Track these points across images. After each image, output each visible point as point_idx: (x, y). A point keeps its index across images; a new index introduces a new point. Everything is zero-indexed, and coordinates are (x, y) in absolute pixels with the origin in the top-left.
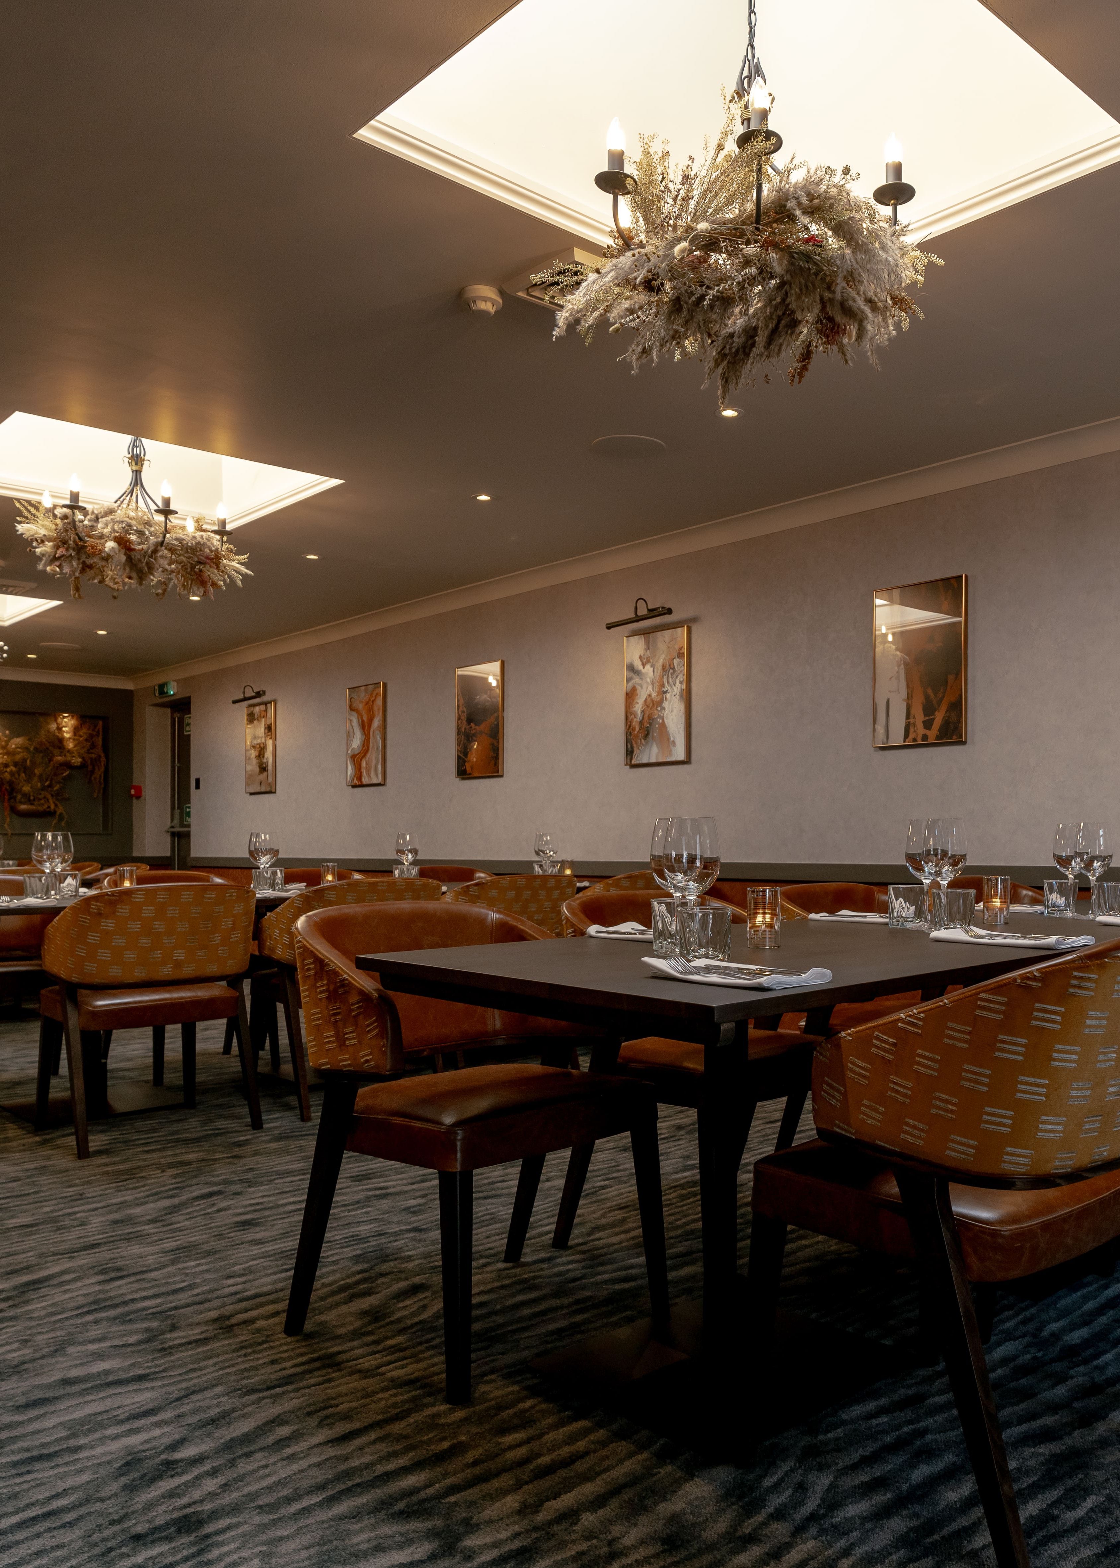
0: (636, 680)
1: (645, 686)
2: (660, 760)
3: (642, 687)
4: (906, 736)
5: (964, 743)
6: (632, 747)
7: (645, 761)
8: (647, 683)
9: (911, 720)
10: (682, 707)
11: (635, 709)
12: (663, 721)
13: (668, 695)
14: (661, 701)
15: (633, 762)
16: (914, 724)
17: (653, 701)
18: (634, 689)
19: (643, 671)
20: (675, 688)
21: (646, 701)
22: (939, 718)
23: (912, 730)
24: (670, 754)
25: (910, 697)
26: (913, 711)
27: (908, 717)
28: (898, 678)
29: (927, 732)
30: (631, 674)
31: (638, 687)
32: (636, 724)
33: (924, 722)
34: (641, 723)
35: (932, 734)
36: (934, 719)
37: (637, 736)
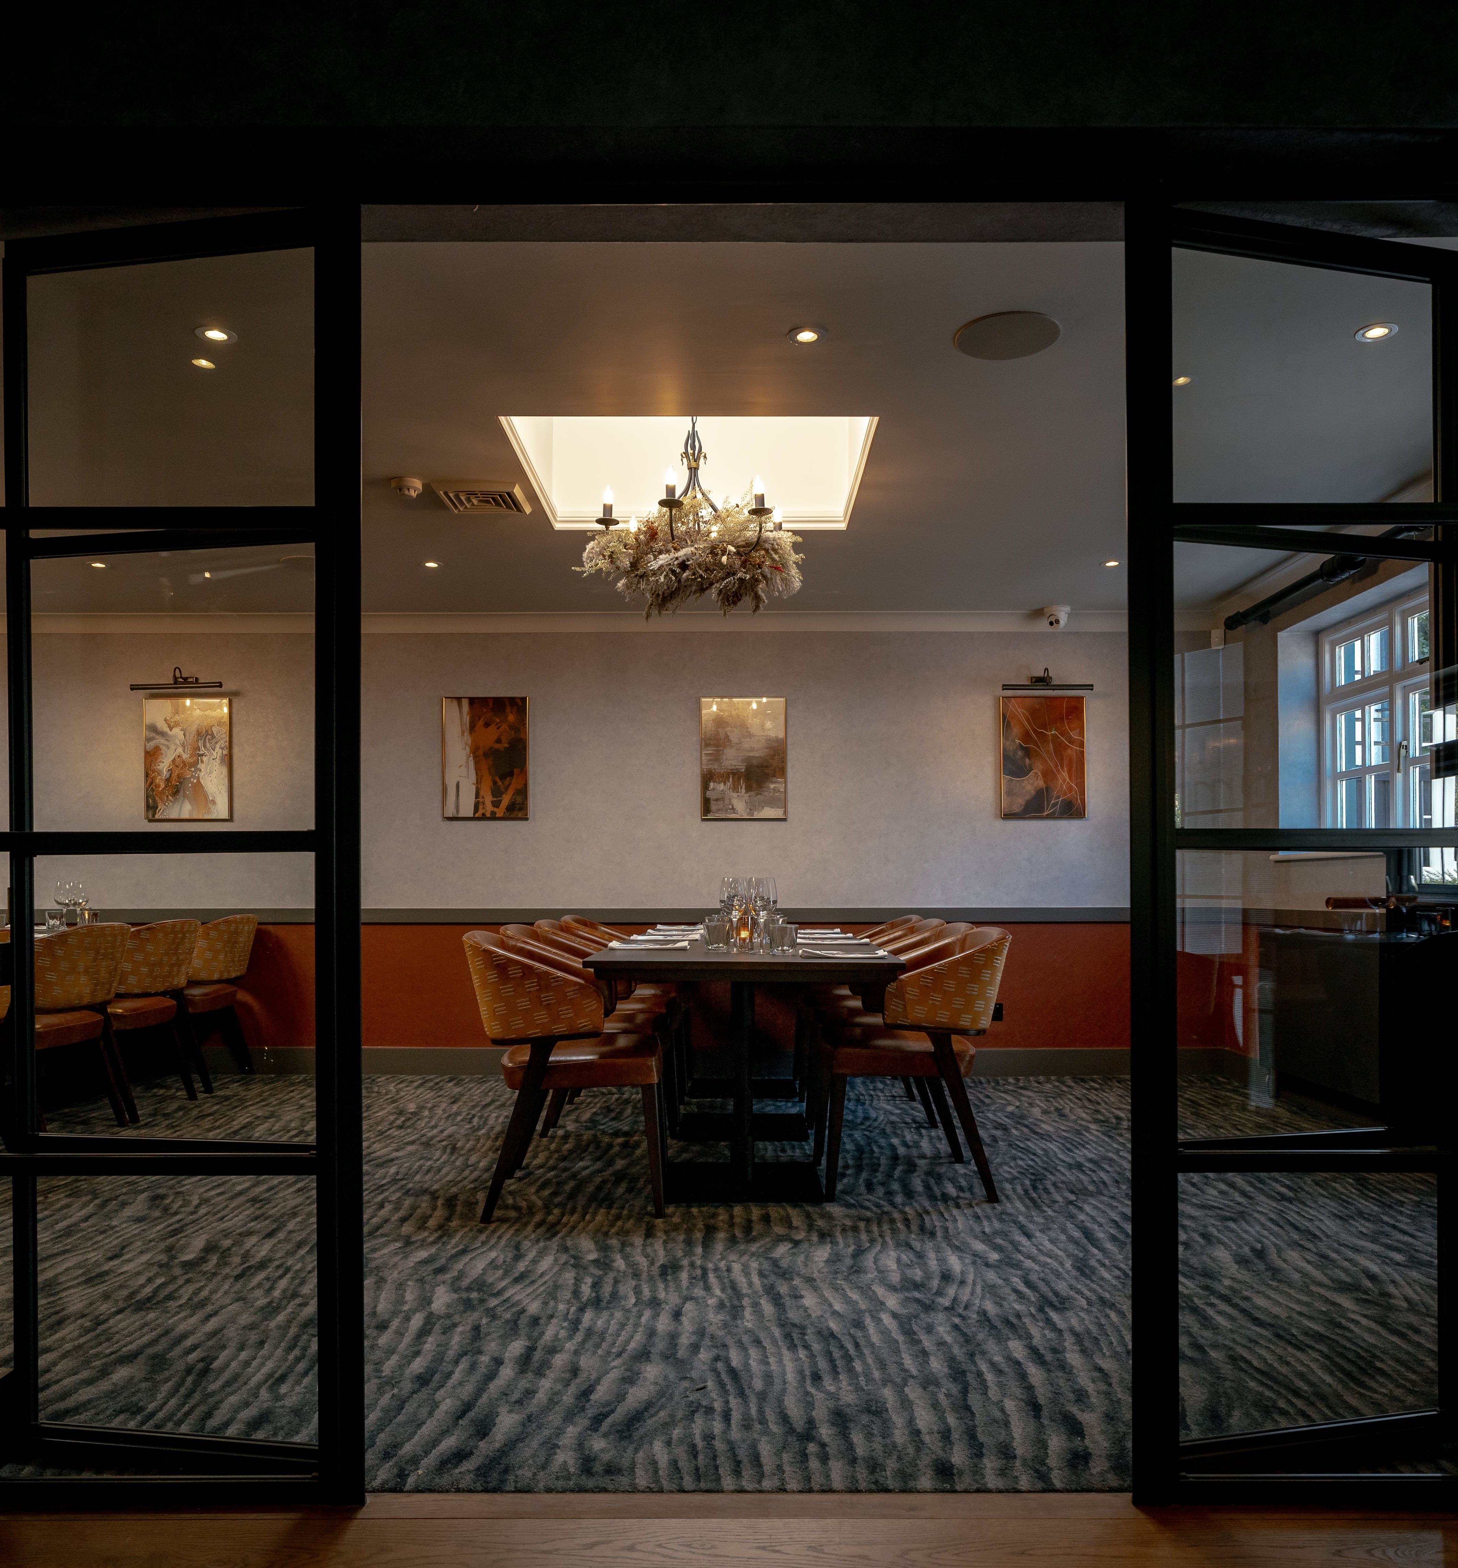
0: (160, 741)
1: (173, 747)
2: (195, 817)
3: (168, 748)
4: (476, 810)
5: (527, 819)
6: (154, 801)
7: (173, 816)
8: (176, 744)
9: (481, 800)
10: (225, 770)
11: (160, 767)
12: (199, 781)
13: (205, 759)
14: (196, 763)
15: (157, 817)
16: (484, 803)
17: (184, 762)
18: (157, 749)
19: (169, 732)
20: (215, 754)
21: (174, 761)
22: (506, 800)
23: (481, 807)
24: (209, 811)
25: (479, 782)
26: (482, 793)
27: (477, 797)
28: (468, 767)
29: (495, 810)
30: (153, 735)
31: (163, 748)
32: (160, 781)
33: (492, 802)
34: (168, 780)
35: (500, 813)
36: (501, 801)
37: (162, 792)
